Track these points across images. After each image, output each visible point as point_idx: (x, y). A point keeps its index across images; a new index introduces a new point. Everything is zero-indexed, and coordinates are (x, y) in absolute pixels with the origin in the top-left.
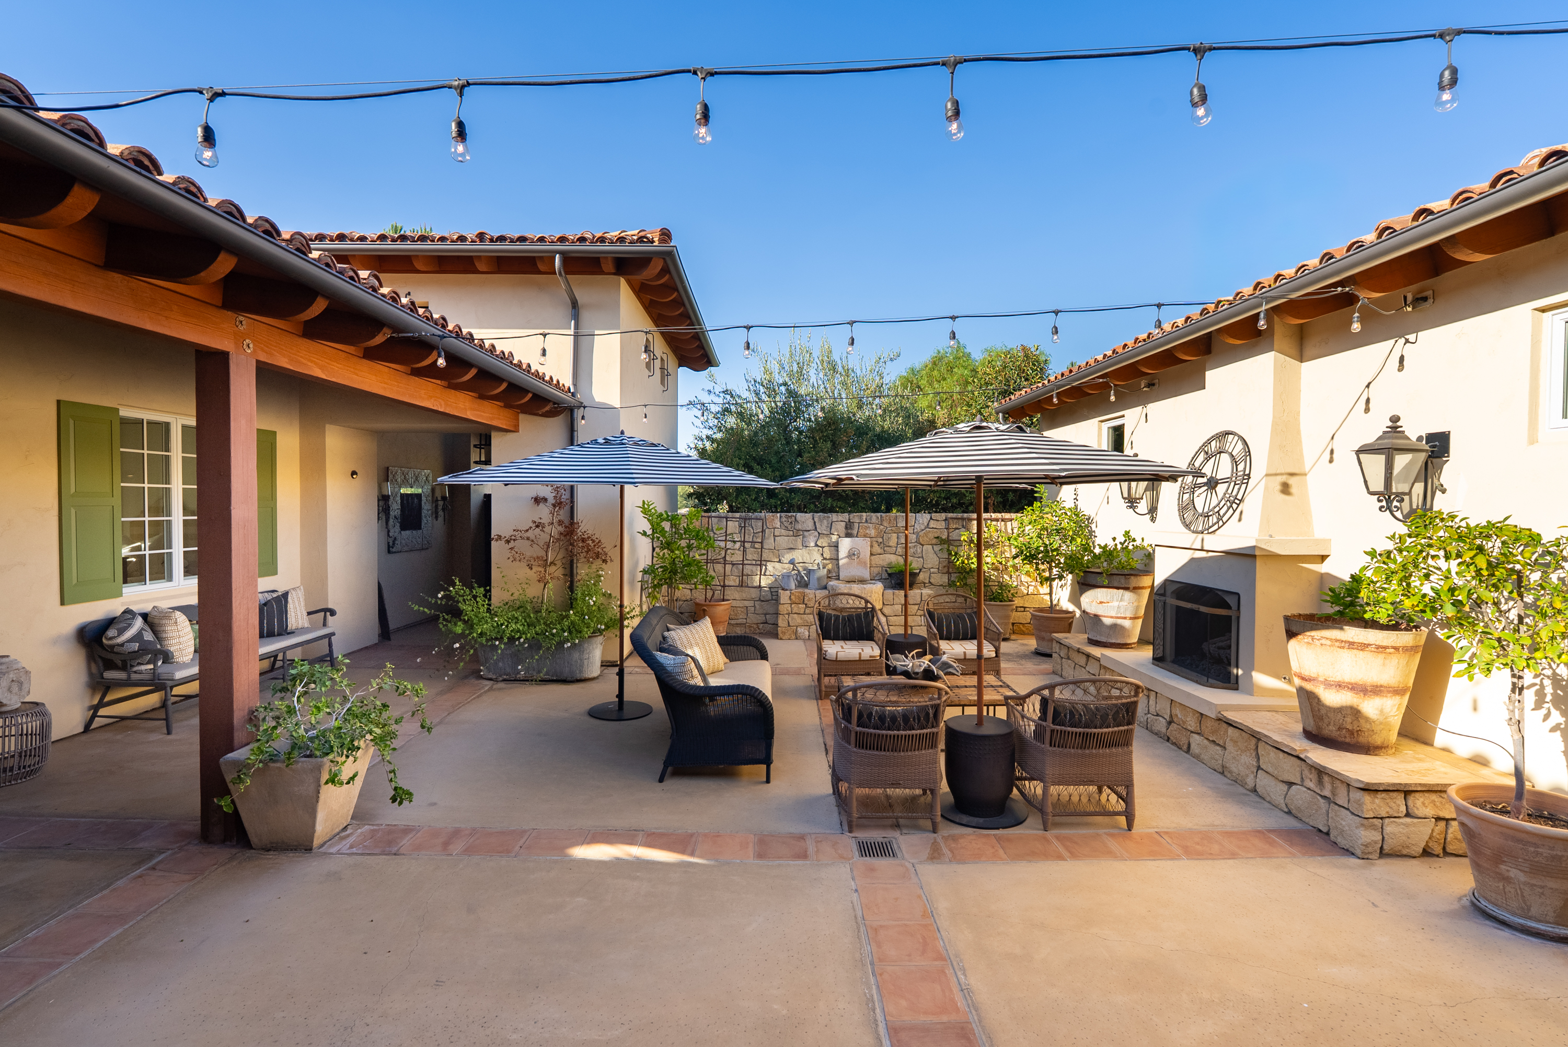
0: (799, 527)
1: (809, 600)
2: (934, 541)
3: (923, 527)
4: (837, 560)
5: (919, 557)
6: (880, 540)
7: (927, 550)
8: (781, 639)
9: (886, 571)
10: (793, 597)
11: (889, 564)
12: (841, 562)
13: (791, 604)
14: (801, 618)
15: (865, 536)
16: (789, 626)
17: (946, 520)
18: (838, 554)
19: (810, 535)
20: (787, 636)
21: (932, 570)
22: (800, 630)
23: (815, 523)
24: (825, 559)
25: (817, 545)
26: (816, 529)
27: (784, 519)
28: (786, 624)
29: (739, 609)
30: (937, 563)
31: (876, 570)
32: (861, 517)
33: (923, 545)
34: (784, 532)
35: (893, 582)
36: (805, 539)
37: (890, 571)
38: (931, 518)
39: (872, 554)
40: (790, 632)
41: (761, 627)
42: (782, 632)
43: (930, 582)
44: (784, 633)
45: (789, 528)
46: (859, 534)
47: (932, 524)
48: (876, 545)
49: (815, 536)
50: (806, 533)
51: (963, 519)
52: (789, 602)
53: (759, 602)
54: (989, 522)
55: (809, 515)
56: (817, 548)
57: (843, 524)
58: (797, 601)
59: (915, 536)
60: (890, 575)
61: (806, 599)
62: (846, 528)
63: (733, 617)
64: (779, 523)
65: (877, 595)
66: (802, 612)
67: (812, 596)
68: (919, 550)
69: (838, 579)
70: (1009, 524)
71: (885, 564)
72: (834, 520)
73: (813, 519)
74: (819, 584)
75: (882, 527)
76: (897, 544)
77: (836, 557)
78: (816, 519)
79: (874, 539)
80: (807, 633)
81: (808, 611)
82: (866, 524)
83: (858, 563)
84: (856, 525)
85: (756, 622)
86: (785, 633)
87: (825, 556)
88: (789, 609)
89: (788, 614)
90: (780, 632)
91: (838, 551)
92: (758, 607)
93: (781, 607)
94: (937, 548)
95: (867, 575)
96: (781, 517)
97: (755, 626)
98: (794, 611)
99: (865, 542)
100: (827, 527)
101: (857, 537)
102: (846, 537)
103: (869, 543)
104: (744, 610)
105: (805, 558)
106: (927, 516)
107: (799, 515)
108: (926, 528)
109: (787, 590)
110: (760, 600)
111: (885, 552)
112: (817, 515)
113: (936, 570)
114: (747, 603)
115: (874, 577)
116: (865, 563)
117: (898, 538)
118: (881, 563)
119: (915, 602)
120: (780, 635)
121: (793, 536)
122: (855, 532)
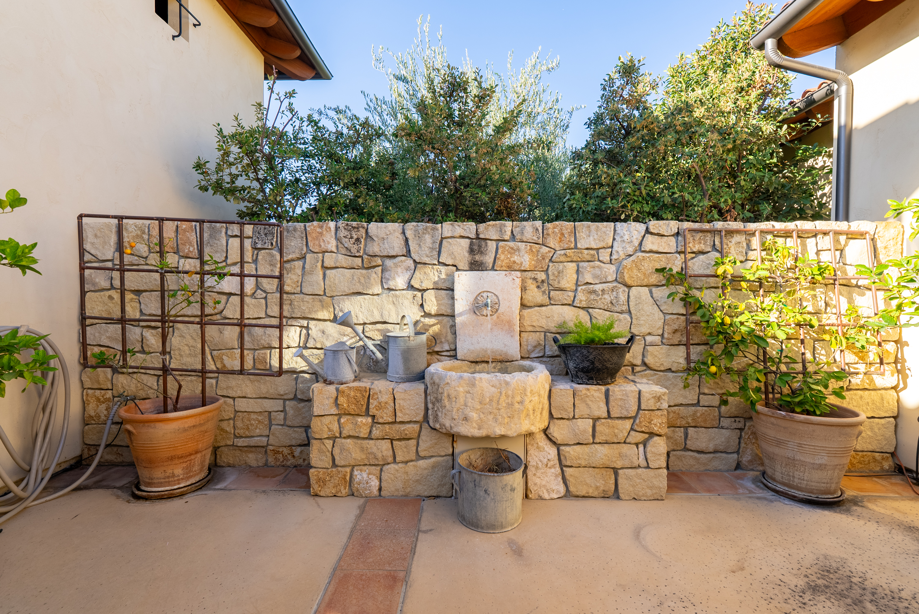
0: (374, 248)
1: (380, 407)
2: (655, 278)
3: (630, 250)
4: (453, 316)
5: (621, 312)
6: (542, 276)
7: (639, 297)
8: (317, 495)
9: (555, 340)
10: (342, 400)
11: (560, 326)
12: (458, 320)
13: (340, 416)
14: (362, 449)
15: (510, 268)
16: (334, 465)
17: (678, 234)
18: (453, 305)
19: (396, 265)
20: (328, 490)
21: (649, 339)
22: (360, 475)
23: (407, 240)
24: (427, 315)
25: (411, 287)
26: (408, 254)
27: (342, 233)
28: (326, 462)
29: (253, 416)
30: (661, 323)
31: (532, 339)
32: (501, 230)
33: (629, 287)
34: (343, 260)
35: (571, 365)
36: (387, 275)
37: (562, 341)
38: (647, 231)
39: (523, 306)
40: (336, 480)
41: (297, 454)
42: (319, 480)
43: (644, 364)
44: (322, 482)
45: (354, 251)
46: (498, 263)
47: (651, 243)
48: (532, 286)
49: (408, 269)
50: (389, 263)
51: (714, 232)
52: (334, 411)
53: (293, 403)
54: (770, 237)
55: (396, 227)
56: (410, 293)
57: (465, 243)
58: (353, 408)
59: (613, 268)
60: (564, 348)
61: (373, 403)
62: (471, 251)
63: (241, 432)
64: (333, 242)
65: (536, 399)
66: (364, 432)
67: (385, 398)
68: (623, 298)
69: (455, 357)
70: (810, 242)
71: (552, 326)
72: (446, 234)
73: (404, 233)
74: (407, 368)
75: (544, 250)
76: (577, 285)
77: (449, 312)
78: (409, 234)
79: (529, 274)
80: (375, 483)
81: (376, 432)
82: (511, 244)
83: (496, 324)
84: (492, 246)
85: (288, 443)
86: (324, 482)
87: (427, 308)
88: (335, 427)
89: (333, 438)
90: (313, 481)
91: (453, 298)
92: (290, 412)
93: (316, 424)
94: (661, 293)
95: (514, 350)
96: (337, 228)
97: (286, 451)
98: (345, 433)
99: (509, 279)
100: (432, 249)
101: (493, 269)
102: (471, 269)
103: (518, 281)
104: (264, 418)
105: (386, 313)
106: (641, 227)
107: (374, 227)
108: (636, 251)
109: (331, 383)
110: (295, 398)
111: (551, 302)
112: (410, 226)
113: (657, 339)
114: (269, 405)
115: (529, 352)
116: (510, 323)
117: (578, 271)
118: (543, 323)
119: (625, 414)
120: (315, 487)
121: (364, 268)
122: (489, 259)
